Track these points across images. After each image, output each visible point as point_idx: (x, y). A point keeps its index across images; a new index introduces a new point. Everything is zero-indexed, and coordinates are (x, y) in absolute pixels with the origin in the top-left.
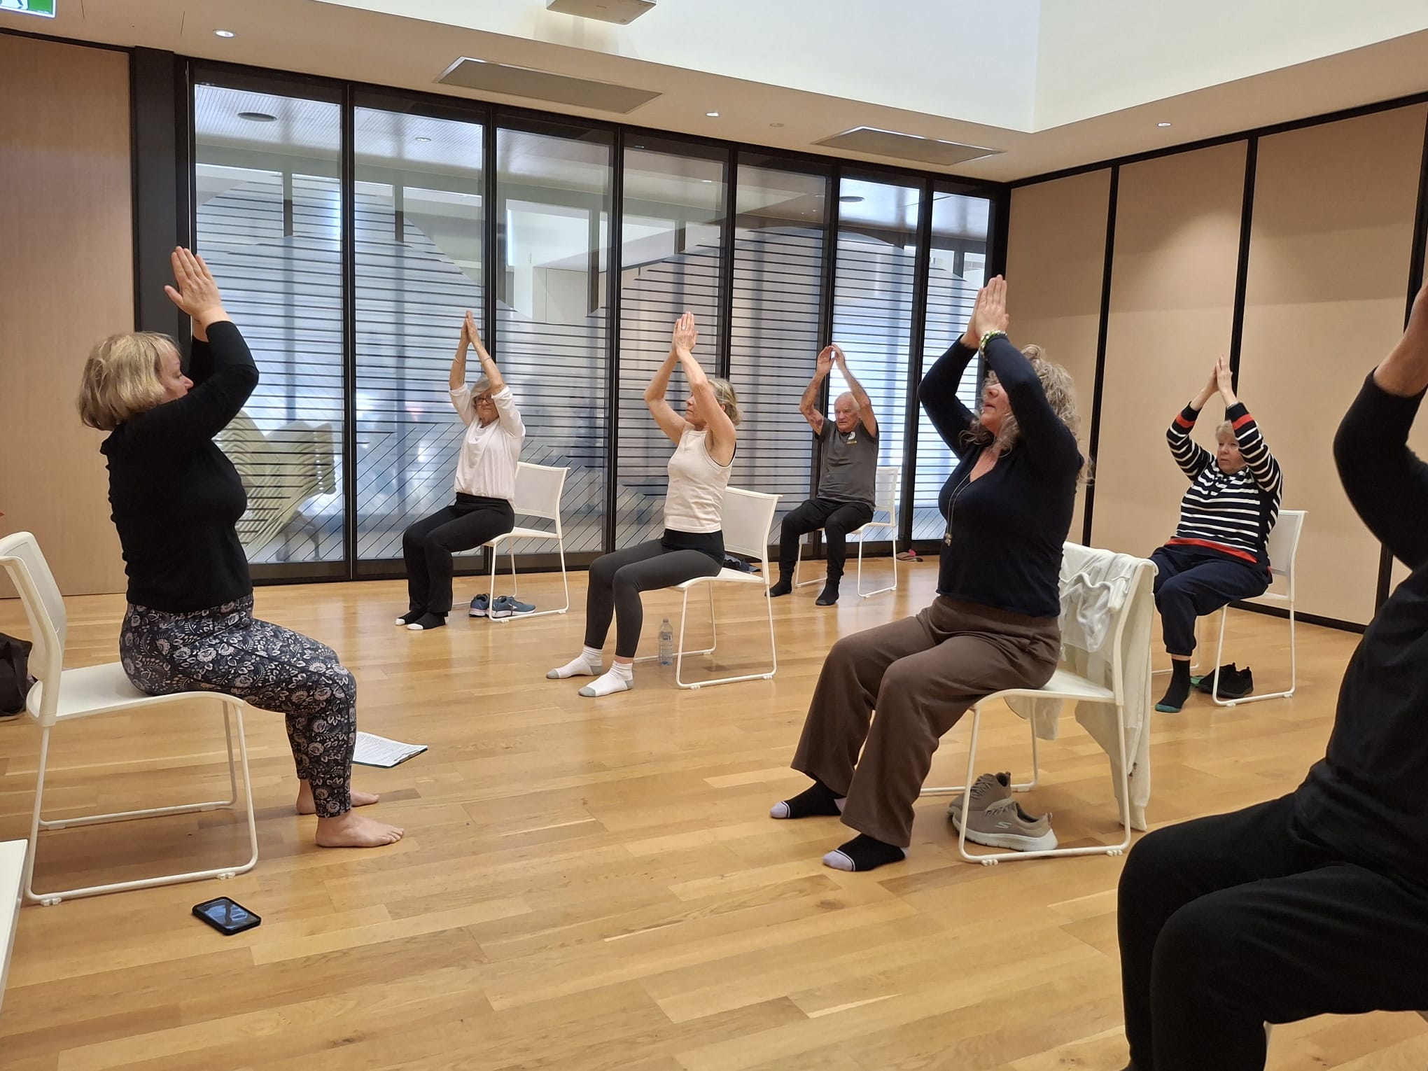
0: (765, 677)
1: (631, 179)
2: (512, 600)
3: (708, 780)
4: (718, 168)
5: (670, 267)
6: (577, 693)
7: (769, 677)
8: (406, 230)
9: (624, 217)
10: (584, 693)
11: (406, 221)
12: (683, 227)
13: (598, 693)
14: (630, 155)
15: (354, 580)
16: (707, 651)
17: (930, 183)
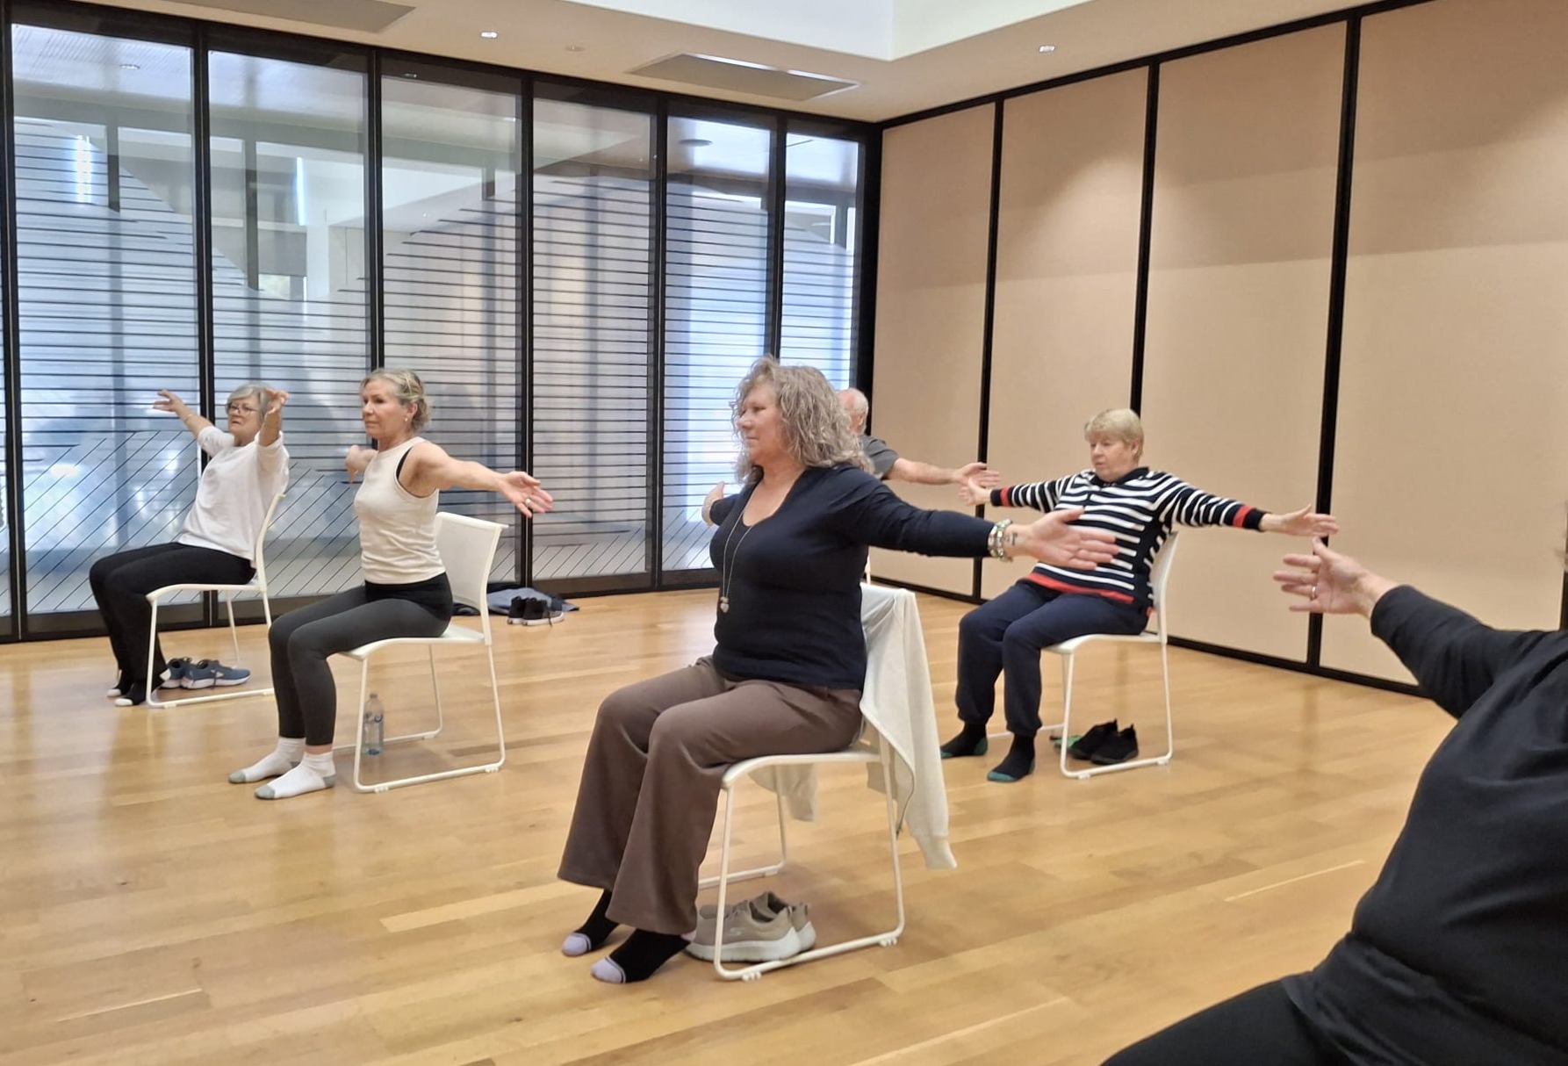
0: (488, 770)
1: (391, 113)
2: (216, 664)
3: (386, 922)
4: (509, 102)
5: (478, 230)
6: (253, 795)
7: (493, 769)
8: (122, 182)
9: (384, 160)
10: (261, 794)
11: (122, 171)
12: (490, 180)
13: (277, 794)
14: (389, 85)
15: (24, 641)
16: (429, 734)
17: (781, 122)
